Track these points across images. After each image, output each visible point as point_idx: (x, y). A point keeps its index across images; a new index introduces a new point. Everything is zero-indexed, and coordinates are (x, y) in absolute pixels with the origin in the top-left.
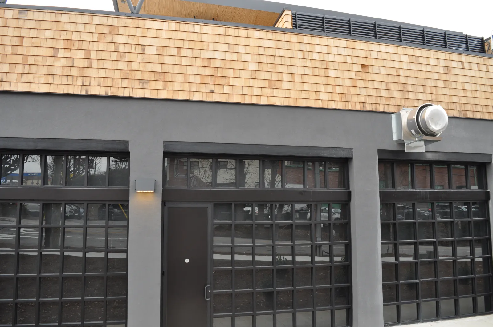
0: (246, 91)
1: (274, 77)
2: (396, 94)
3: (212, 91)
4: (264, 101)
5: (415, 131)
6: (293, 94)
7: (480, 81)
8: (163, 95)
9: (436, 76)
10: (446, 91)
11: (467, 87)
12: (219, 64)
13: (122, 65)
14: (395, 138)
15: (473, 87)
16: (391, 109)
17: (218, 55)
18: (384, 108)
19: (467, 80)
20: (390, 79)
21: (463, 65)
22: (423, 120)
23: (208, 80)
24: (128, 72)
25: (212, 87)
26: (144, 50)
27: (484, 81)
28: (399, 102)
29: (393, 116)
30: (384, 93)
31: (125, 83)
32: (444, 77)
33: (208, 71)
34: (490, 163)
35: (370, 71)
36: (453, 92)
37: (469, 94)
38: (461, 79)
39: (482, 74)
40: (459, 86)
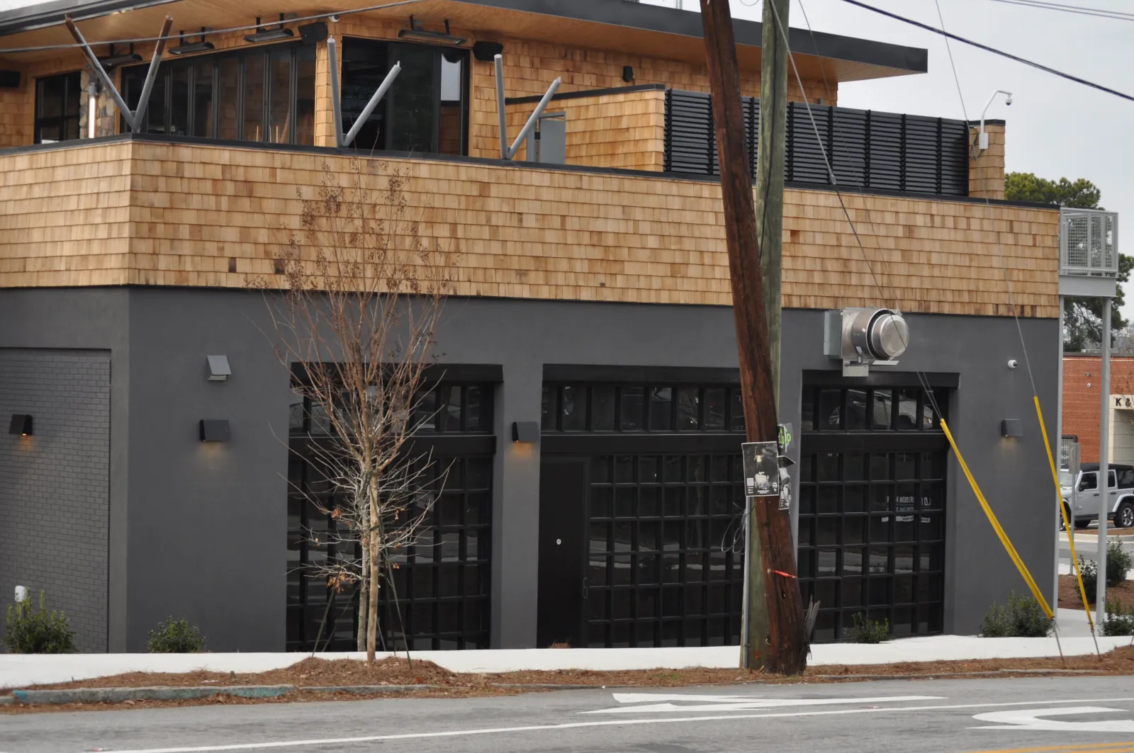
0: (643, 283)
1: (678, 258)
2: (834, 279)
3: (603, 285)
4: (664, 298)
5: (863, 349)
6: (701, 285)
7: (955, 247)
8: (545, 293)
9: (891, 243)
10: (903, 269)
11: (935, 259)
12: (610, 240)
13: (496, 248)
14: (826, 352)
15: (944, 259)
16: (826, 304)
17: (611, 226)
18: (816, 303)
19: (937, 246)
20: (829, 253)
21: (932, 220)
22: (877, 336)
23: (598, 267)
24: (502, 257)
25: (602, 279)
26: (521, 221)
27: (961, 248)
28: (836, 291)
29: (827, 314)
30: (817, 278)
31: (499, 277)
32: (904, 244)
33: (597, 253)
34: (956, 388)
35: (801, 240)
36: (913, 271)
37: (936, 272)
38: (927, 246)
39: (960, 236)
40: (923, 259)
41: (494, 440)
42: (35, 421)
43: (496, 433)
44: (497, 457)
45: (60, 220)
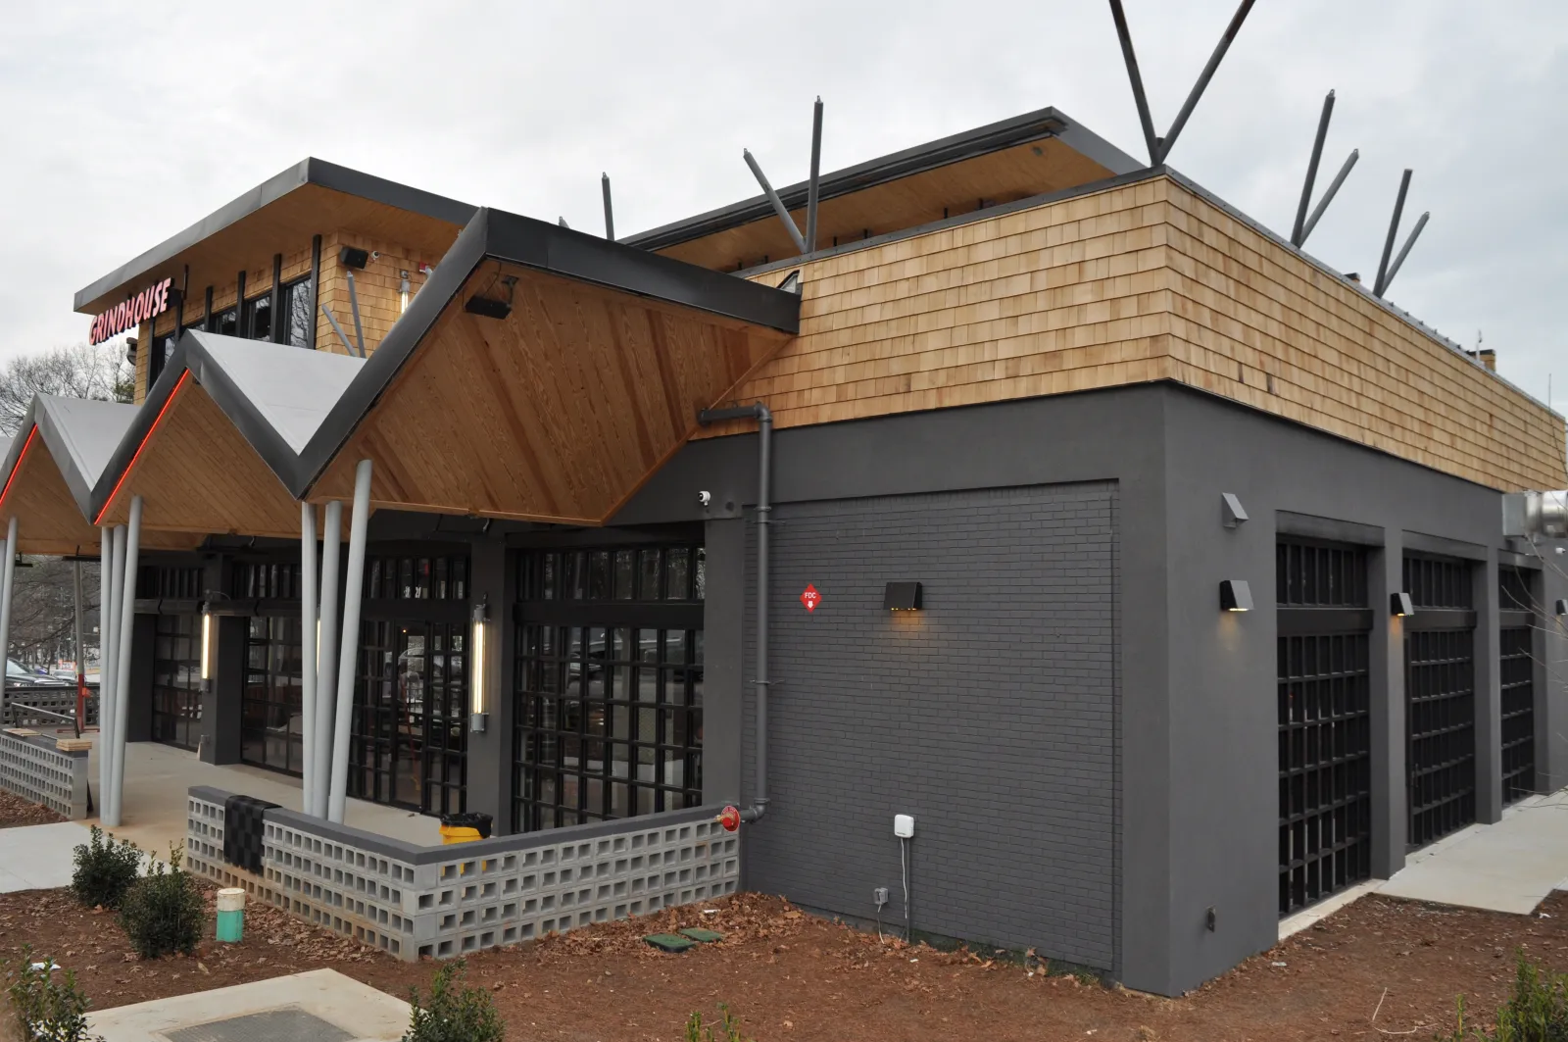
0: (1441, 451)
3: (1426, 449)
4: (1449, 469)
8: (1403, 452)
12: (1427, 402)
14: (1505, 532)
16: (1503, 487)
17: (1426, 388)
23: (1423, 430)
24: (1382, 406)
25: (1425, 442)
29: (1504, 496)
31: (1380, 429)
33: (1422, 415)
34: (1541, 571)
35: (1493, 423)
41: (1370, 614)
42: (926, 590)
43: (1372, 606)
44: (1373, 635)
45: (992, 311)
